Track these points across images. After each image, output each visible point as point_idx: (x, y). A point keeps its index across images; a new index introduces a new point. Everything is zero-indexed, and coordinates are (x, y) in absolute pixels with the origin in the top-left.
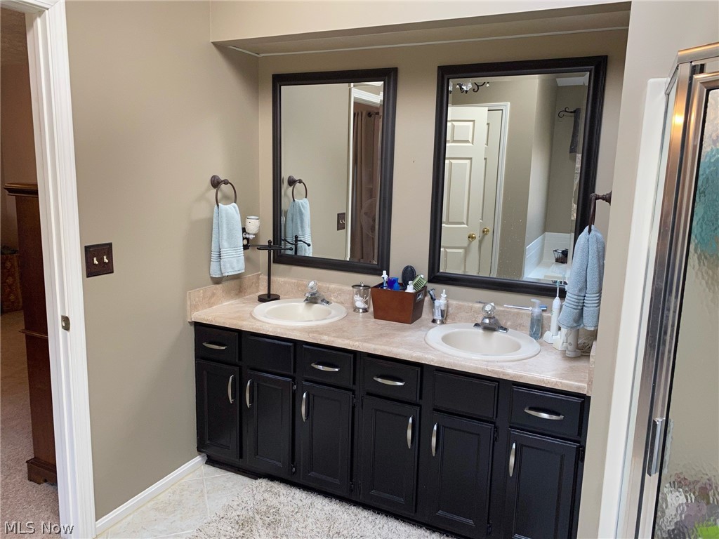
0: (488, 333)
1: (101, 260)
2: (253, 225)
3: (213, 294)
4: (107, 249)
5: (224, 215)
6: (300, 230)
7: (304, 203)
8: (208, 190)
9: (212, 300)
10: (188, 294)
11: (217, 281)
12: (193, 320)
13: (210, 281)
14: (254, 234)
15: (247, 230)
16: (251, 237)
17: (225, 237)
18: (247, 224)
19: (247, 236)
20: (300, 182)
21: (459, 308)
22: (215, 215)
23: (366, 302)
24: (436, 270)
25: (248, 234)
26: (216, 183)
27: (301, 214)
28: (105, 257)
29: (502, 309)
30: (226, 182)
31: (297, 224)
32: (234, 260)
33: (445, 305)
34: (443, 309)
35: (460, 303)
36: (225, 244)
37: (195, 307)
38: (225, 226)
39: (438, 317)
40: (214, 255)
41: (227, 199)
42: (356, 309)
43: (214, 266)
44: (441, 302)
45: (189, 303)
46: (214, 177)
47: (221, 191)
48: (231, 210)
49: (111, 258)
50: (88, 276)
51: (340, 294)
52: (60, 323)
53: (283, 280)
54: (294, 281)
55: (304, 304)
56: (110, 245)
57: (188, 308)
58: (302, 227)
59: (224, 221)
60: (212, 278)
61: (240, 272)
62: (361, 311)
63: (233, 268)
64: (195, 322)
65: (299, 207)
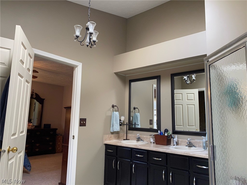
0: (190, 148)
1: (83, 122)
2: (123, 118)
3: (111, 137)
4: (85, 120)
5: (115, 114)
6: (137, 122)
7: (138, 114)
8: (111, 108)
9: (111, 139)
10: (104, 136)
11: (112, 133)
12: (105, 143)
13: (110, 133)
14: (123, 121)
15: (121, 120)
16: (122, 122)
17: (115, 120)
18: (121, 118)
19: (121, 122)
20: (137, 108)
21: (182, 141)
22: (112, 114)
23: (154, 140)
24: (174, 130)
25: (121, 121)
26: (113, 106)
27: (137, 117)
28: (84, 122)
29: (194, 141)
30: (116, 106)
31: (136, 120)
32: (117, 127)
33: (177, 140)
34: (176, 141)
35: (182, 140)
36: (114, 122)
37: (106, 140)
38: (115, 117)
39: (175, 144)
40: (112, 125)
41: (116, 111)
42: (151, 142)
43: (111, 128)
44: (176, 139)
45: (104, 138)
46: (113, 105)
47: (114, 109)
48: (117, 113)
49: (85, 122)
50: (80, 126)
51: (147, 139)
52: (72, 137)
53: (131, 135)
54: (134, 135)
55: (136, 141)
56: (86, 119)
57: (104, 140)
58: (137, 121)
59: (115, 116)
60: (111, 132)
61: (118, 131)
62: (152, 143)
63: (116, 129)
64: (106, 144)
65: (137, 115)
